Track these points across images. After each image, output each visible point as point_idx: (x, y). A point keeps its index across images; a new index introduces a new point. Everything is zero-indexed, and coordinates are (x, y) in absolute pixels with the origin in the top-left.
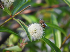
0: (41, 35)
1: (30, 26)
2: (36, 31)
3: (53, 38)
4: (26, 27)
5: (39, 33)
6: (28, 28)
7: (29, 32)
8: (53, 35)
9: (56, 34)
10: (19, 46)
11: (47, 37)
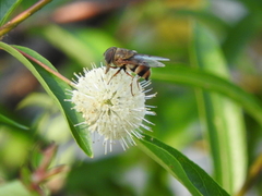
0: (135, 121)
1: (81, 79)
2: (109, 102)
3: (206, 143)
4: (60, 84)
5: (124, 112)
6: (73, 89)
7: (77, 108)
8: (203, 127)
9: (218, 123)
10: (24, 183)
11: (175, 142)
